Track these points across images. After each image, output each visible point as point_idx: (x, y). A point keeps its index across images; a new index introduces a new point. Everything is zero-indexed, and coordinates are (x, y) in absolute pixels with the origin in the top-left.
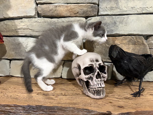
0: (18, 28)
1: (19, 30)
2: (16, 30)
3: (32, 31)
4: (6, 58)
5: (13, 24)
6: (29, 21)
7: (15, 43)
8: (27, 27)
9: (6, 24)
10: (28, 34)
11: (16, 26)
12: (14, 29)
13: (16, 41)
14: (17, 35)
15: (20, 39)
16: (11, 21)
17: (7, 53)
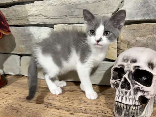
0: (29, 14)
1: (30, 18)
2: (27, 17)
3: (45, 18)
4: (16, 53)
5: (23, 10)
6: (42, 4)
7: (25, 34)
8: (40, 13)
9: (15, 10)
10: (41, 22)
11: (26, 11)
12: (24, 16)
13: (27, 32)
14: (28, 24)
15: (31, 28)
16: (21, 5)
17: (16, 47)
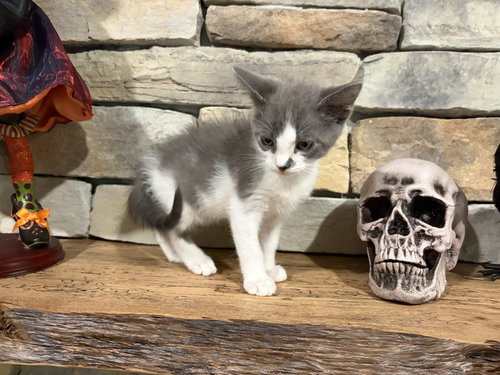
0: (134, 76)
1: (137, 84)
2: (127, 84)
3: (181, 88)
5: (119, 64)
6: (175, 55)
7: (119, 124)
8: (167, 75)
10: (166, 98)
11: (127, 69)
15: (139, 112)
